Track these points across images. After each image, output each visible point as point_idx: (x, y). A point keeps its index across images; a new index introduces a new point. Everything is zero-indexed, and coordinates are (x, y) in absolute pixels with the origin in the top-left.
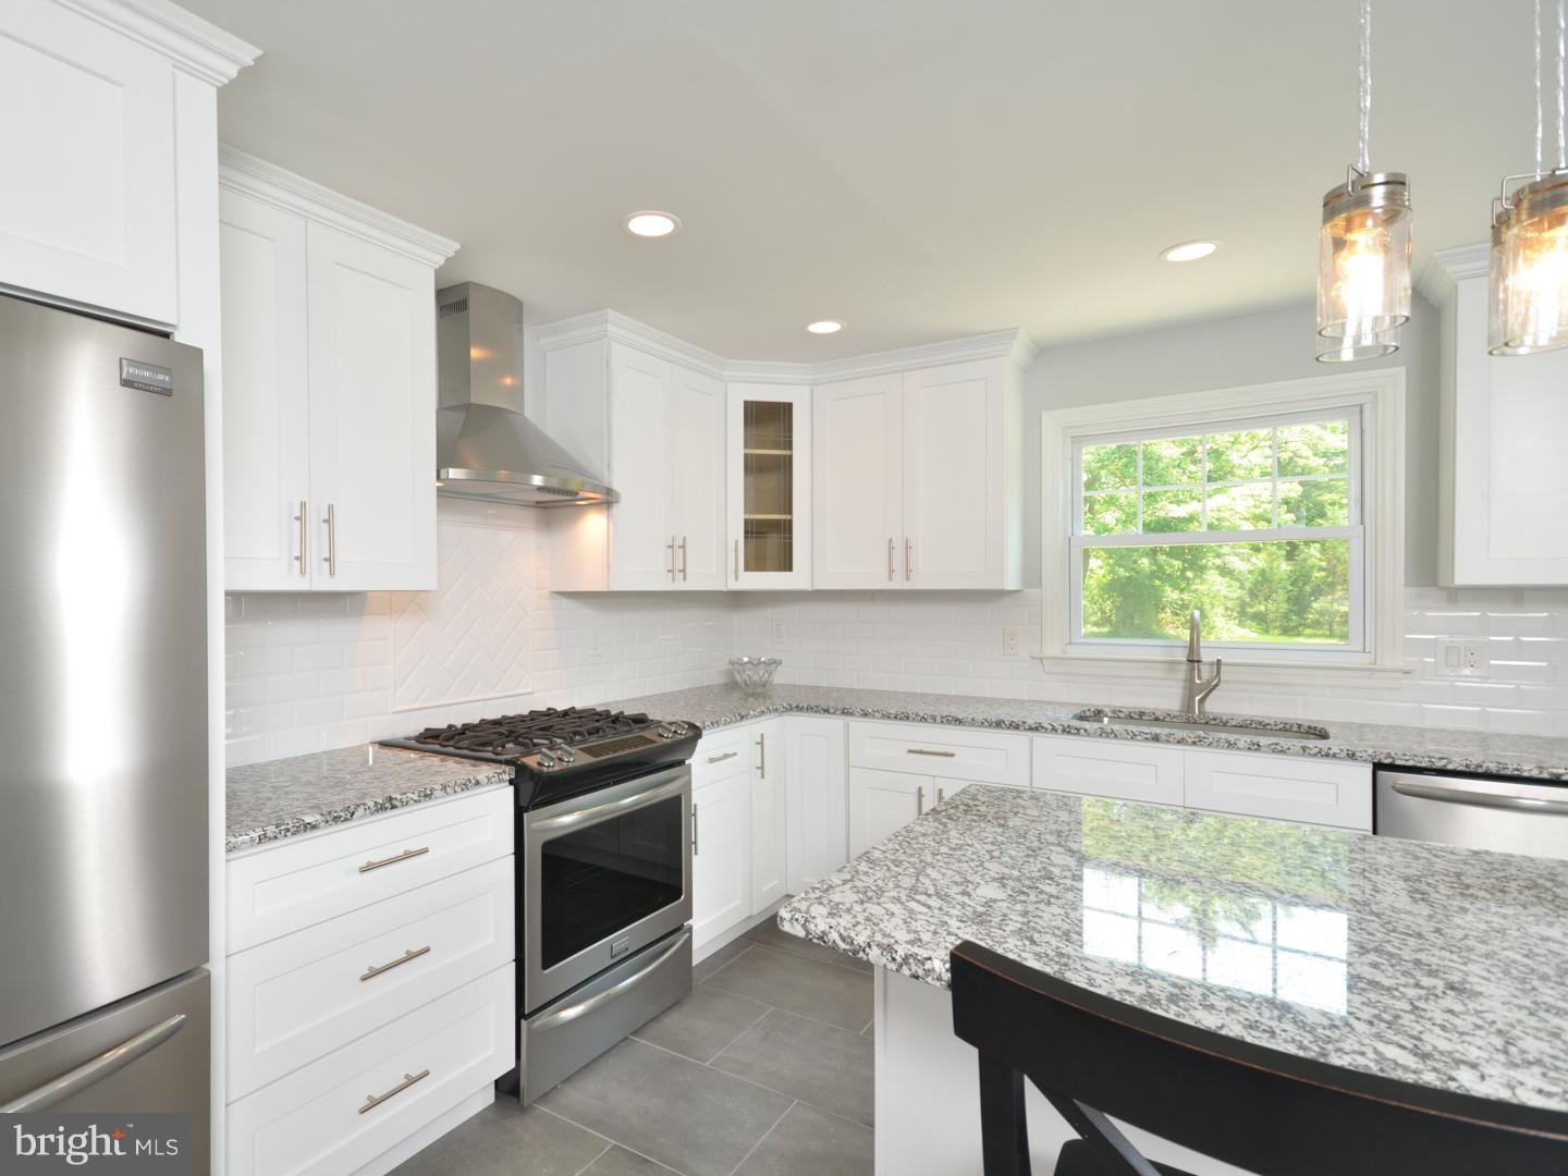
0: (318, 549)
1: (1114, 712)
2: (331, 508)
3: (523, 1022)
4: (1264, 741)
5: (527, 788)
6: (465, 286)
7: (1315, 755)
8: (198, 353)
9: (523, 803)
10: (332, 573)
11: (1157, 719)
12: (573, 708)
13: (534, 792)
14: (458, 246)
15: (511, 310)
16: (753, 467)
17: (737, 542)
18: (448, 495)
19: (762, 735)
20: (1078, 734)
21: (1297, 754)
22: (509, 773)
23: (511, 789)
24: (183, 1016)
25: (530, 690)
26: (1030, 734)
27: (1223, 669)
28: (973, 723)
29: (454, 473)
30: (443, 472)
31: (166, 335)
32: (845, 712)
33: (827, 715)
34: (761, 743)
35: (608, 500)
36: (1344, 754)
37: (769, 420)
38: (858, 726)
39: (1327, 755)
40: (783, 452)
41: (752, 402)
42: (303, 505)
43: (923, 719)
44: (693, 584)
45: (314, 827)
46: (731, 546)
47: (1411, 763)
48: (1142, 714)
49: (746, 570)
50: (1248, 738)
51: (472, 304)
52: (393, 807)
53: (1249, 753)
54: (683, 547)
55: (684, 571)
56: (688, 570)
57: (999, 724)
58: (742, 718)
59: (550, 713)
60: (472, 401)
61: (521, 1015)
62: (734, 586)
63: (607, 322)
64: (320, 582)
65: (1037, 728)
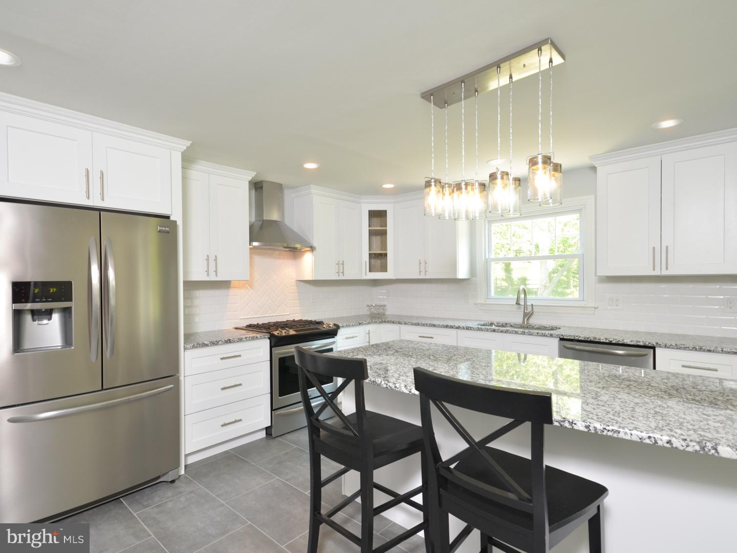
0: (212, 268)
1: (497, 323)
2: (216, 257)
3: (273, 412)
4: (527, 331)
5: (273, 340)
6: (262, 182)
7: (541, 336)
8: (176, 222)
9: (272, 345)
10: (216, 275)
11: (511, 326)
12: (301, 320)
13: (276, 342)
14: (256, 173)
15: (279, 187)
16: (372, 233)
17: (366, 262)
18: (253, 250)
19: (369, 331)
20: (471, 329)
21: (536, 336)
22: (268, 335)
23: (269, 341)
24: (173, 386)
25: (288, 314)
26: (457, 330)
27: (534, 307)
28: (439, 326)
29: (255, 244)
30: (251, 243)
31: (168, 217)
32: (399, 323)
33: (393, 324)
34: (369, 333)
35: (312, 249)
36: (549, 335)
37: (378, 216)
38: (403, 327)
39: (544, 335)
40: (384, 228)
41: (371, 211)
42: (208, 256)
43: (423, 325)
44: (347, 276)
45: (207, 345)
46: (364, 263)
47: (568, 338)
48: (506, 324)
49: (370, 271)
50: (522, 330)
51: (264, 188)
52: (230, 342)
53: (522, 335)
54: (343, 264)
55: (343, 272)
56: (344, 272)
57: (447, 327)
58: (360, 324)
59: (294, 321)
60: (264, 219)
61: (272, 410)
62: (364, 277)
63: (311, 189)
64: (213, 278)
65: (458, 328)
